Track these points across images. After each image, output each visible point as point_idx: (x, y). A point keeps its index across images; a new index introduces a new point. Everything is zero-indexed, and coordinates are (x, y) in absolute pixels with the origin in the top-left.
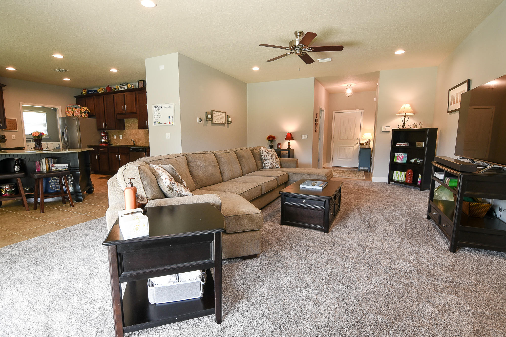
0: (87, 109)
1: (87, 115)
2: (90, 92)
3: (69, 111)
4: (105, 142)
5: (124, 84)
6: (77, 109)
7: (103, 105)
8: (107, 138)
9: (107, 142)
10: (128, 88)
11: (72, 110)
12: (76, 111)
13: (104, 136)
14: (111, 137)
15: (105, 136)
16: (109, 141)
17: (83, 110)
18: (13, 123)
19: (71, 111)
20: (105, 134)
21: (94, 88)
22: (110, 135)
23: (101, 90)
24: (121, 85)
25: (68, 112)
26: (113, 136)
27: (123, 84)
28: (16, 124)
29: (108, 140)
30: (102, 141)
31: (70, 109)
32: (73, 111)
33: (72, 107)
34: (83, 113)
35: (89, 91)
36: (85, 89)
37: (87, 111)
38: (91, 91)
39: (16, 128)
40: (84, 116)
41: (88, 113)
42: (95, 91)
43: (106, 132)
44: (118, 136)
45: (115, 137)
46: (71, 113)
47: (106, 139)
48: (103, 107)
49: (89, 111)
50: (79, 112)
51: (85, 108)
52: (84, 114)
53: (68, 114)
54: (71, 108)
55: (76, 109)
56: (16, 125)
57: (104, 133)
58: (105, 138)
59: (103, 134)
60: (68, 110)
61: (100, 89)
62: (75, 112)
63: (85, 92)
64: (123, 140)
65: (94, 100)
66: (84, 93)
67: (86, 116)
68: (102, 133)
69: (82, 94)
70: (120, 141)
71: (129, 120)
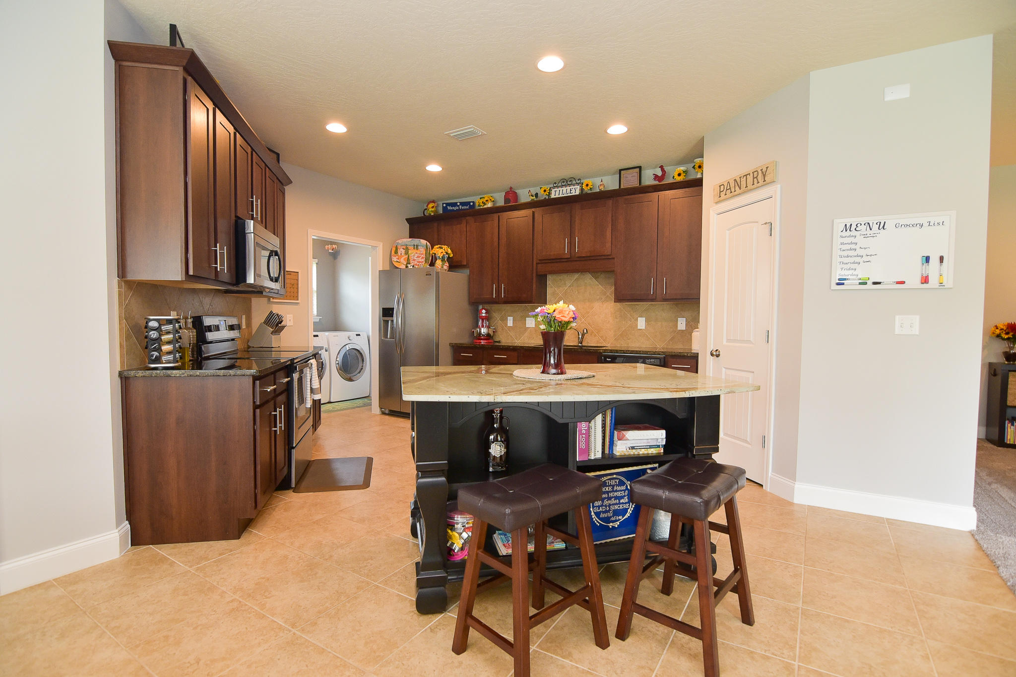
0: (450, 251)
1: (445, 263)
2: (449, 208)
3: (399, 254)
4: (488, 334)
5: (566, 182)
6: (417, 249)
10: (582, 190)
11: (407, 253)
14: (498, 323)
16: (493, 331)
17: (439, 252)
18: (291, 281)
19: (403, 254)
21: (461, 198)
22: (498, 315)
23: (487, 201)
24: (555, 183)
25: (397, 257)
26: (504, 319)
27: (564, 182)
30: (480, 331)
31: (401, 251)
32: (408, 257)
33: (406, 245)
35: (448, 204)
36: (433, 202)
37: (448, 254)
38: (454, 204)
40: (442, 268)
41: (451, 259)
42: (462, 204)
44: (520, 319)
46: (402, 260)
49: (454, 255)
50: (422, 258)
51: (445, 247)
53: (397, 262)
54: (404, 249)
55: (415, 251)
59: (483, 315)
60: (397, 253)
61: (486, 199)
63: (433, 207)
66: (432, 211)
67: (445, 268)
68: (484, 311)
69: (424, 213)
70: (526, 334)
71: (561, 277)
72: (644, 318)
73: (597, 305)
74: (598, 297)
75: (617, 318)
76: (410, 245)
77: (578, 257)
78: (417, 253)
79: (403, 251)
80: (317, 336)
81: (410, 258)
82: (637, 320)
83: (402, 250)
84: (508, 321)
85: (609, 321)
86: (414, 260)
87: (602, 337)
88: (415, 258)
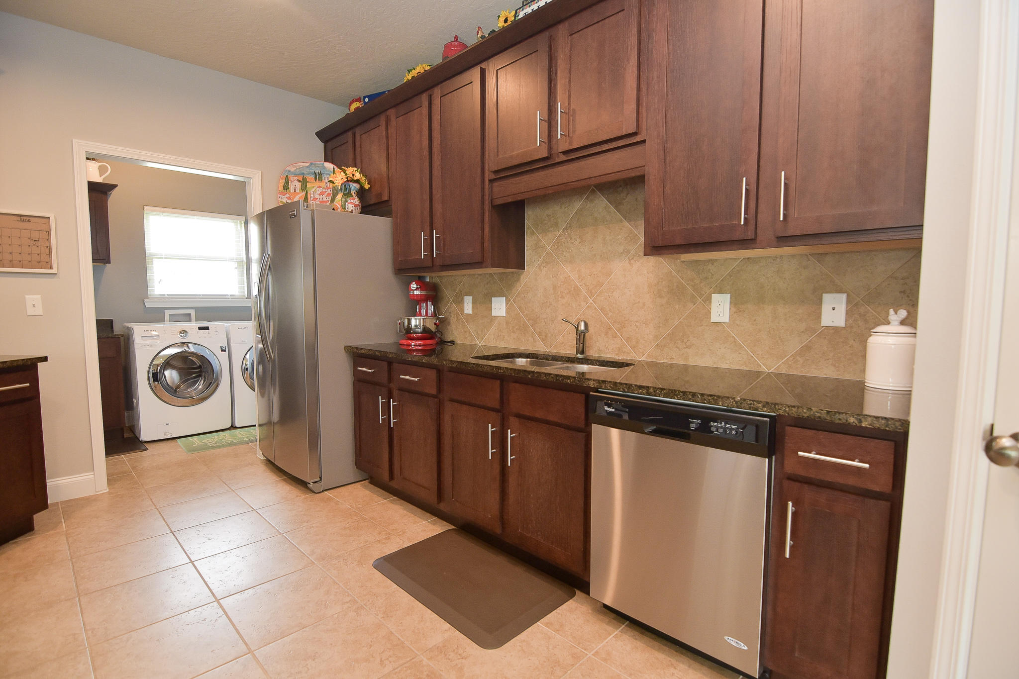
0: (358, 176)
1: (356, 201)
3: (292, 190)
4: (426, 330)
6: (321, 179)
7: (426, 143)
8: (431, 308)
9: (433, 328)
11: (304, 188)
12: (315, 192)
13: (418, 301)
14: (449, 308)
15: (426, 299)
16: (442, 323)
17: (339, 178)
18: (35, 235)
19: (298, 191)
20: (425, 290)
22: (448, 293)
25: (288, 195)
26: (460, 302)
28: (49, 240)
29: (438, 319)
30: (410, 324)
31: (295, 185)
32: (307, 193)
33: (303, 174)
34: (341, 190)
35: (373, 97)
36: (358, 100)
37: (357, 186)
38: (381, 95)
39: (47, 258)
40: (344, 208)
41: (361, 193)
43: (428, 280)
44: (484, 301)
45: (468, 308)
47: (430, 312)
48: (426, 152)
49: (367, 186)
50: (328, 194)
51: (350, 170)
52: (344, 195)
54: (299, 181)
55: (317, 184)
56: (49, 247)
57: (422, 285)
58: (423, 312)
59: (416, 293)
60: (286, 187)
61: (418, 70)
62: (311, 192)
63: (357, 105)
64: (507, 323)
65: (387, 129)
67: (349, 207)
68: (414, 286)
70: (493, 329)
71: (549, 211)
72: (729, 295)
73: (618, 267)
74: (621, 249)
75: (661, 297)
76: (308, 174)
77: (565, 153)
78: (320, 187)
79: (299, 185)
80: (207, 328)
81: (309, 197)
82: (709, 300)
83: (297, 183)
84: (465, 304)
85: (644, 304)
86: (315, 199)
87: (628, 339)
88: (317, 196)
